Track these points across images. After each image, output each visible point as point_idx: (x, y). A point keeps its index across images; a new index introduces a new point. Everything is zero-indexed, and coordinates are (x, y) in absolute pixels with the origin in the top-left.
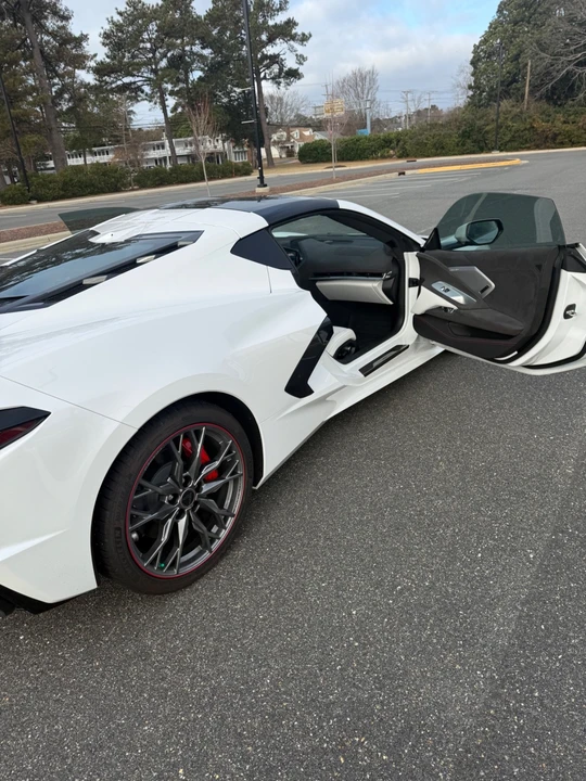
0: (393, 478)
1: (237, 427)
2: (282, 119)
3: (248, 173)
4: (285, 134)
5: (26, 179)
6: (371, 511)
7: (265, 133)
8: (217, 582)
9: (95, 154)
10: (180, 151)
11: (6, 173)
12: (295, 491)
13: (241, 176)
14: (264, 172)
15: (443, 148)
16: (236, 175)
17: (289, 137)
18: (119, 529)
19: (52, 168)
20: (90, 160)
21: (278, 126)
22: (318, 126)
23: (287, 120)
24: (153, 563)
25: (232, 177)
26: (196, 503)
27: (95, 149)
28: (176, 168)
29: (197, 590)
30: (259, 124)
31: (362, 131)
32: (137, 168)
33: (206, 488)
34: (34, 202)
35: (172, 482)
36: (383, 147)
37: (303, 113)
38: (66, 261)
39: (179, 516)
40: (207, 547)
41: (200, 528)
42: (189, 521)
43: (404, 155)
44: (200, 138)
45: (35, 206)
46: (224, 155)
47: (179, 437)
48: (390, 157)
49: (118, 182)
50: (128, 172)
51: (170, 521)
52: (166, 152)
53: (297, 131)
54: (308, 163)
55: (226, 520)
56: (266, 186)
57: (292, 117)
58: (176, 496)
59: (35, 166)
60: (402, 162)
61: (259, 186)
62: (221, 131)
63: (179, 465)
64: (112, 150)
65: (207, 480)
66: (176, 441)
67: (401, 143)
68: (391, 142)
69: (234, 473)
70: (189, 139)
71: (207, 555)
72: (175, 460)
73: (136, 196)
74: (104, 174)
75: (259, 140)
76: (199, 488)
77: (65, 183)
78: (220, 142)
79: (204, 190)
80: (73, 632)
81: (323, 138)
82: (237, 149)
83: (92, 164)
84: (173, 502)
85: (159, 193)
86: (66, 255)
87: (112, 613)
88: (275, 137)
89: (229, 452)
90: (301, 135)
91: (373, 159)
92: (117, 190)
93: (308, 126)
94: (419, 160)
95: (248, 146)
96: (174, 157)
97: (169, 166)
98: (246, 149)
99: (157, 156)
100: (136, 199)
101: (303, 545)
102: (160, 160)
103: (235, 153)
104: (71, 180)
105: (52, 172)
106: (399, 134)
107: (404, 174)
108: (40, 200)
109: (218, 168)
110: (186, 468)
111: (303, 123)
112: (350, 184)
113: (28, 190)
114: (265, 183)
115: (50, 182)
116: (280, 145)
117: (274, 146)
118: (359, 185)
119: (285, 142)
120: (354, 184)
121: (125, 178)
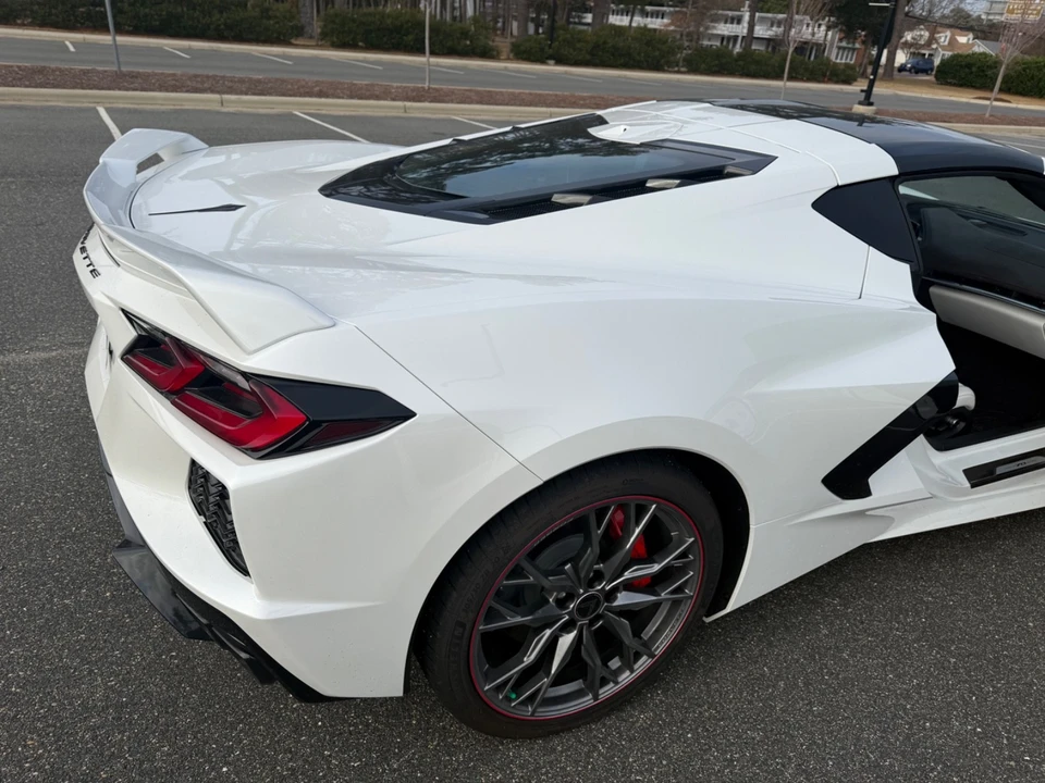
0: (966, 703)
1: (712, 519)
2: (930, 11)
3: (848, 81)
4: (927, 34)
5: (552, 29)
6: (903, 754)
7: (897, 26)
8: (588, 755)
9: (645, 14)
10: (761, 31)
11: (533, 20)
12: (770, 644)
13: (837, 82)
14: (876, 83)
16: (830, 81)
17: (932, 39)
18: (463, 625)
19: (588, 24)
20: (638, 21)
21: (919, 21)
22: (987, 31)
23: (938, 15)
24: (499, 688)
25: (823, 82)
26: (599, 617)
27: (649, 8)
28: (747, 54)
29: (554, 750)
30: (894, 11)
32: (694, 43)
33: (623, 599)
34: (552, 62)
35: (571, 573)
37: (968, 8)
38: (563, 152)
39: (566, 628)
40: (593, 688)
41: (592, 657)
42: (578, 641)
44: (796, 17)
45: (552, 68)
46: (820, 48)
47: (608, 508)
49: (663, 57)
50: (681, 48)
51: (548, 632)
52: (741, 30)
53: (948, 33)
54: (950, 84)
55: (637, 656)
56: (871, 104)
57: (947, 12)
58: (571, 597)
59: (569, 17)
61: (860, 103)
62: (831, 13)
63: (592, 552)
64: (671, 13)
65: (630, 586)
66: (601, 513)
69: (679, 590)
70: (781, 16)
71: (587, 701)
72: (588, 542)
73: (678, 81)
74: (648, 43)
75: (883, 34)
76: (611, 595)
77: (596, 46)
78: (823, 28)
79: (776, 93)
80: (356, 725)
81: (988, 51)
82: (844, 44)
83: (639, 28)
84: (562, 603)
85: (712, 84)
86: (563, 143)
87: (418, 722)
88: (908, 36)
89: (684, 555)
90: (953, 42)
92: (657, 68)
93: (970, 29)
95: (863, 42)
96: (750, 38)
97: (738, 49)
98: (857, 46)
99: (726, 33)
100: (678, 85)
101: (753, 760)
102: (729, 38)
103: (839, 48)
104: (605, 43)
105: (585, 28)
108: (560, 61)
109: (808, 63)
110: (604, 557)
111: (962, 22)
112: (1011, 131)
113: (550, 46)
114: (871, 100)
115: (579, 41)
116: (912, 50)
117: (902, 49)
118: (1023, 136)
119: (922, 46)
120: (1018, 132)
121: (674, 54)
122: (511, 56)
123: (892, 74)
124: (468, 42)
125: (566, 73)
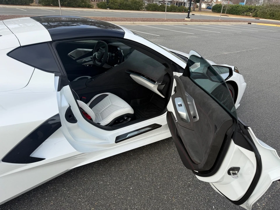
13: (186, 12)
15: (273, 16)
16: (184, 12)
17: (212, 0)
25: (182, 12)
31: (242, 3)
34: (108, 9)
36: (248, 11)
43: (255, 16)
46: (183, 3)
48: (249, 16)
49: (139, 7)
54: (215, 12)
60: (253, 19)
61: (187, 18)
67: (255, 11)
68: (252, 10)
73: (144, 13)
74: (135, 3)
77: (121, 4)
90: (217, 1)
91: (242, 15)
92: (138, 10)
94: (261, 19)
106: (256, 7)
107: (250, 24)
108: (111, 8)
112: (225, 24)
113: (107, 4)
114: (189, 17)
115: (116, 3)
116: (207, 4)
117: (204, 3)
118: (228, 25)
119: (209, 2)
120: (227, 24)
121: (143, 6)
122: (97, 7)
123: (200, 10)
124: (84, 4)
125: (112, 12)
